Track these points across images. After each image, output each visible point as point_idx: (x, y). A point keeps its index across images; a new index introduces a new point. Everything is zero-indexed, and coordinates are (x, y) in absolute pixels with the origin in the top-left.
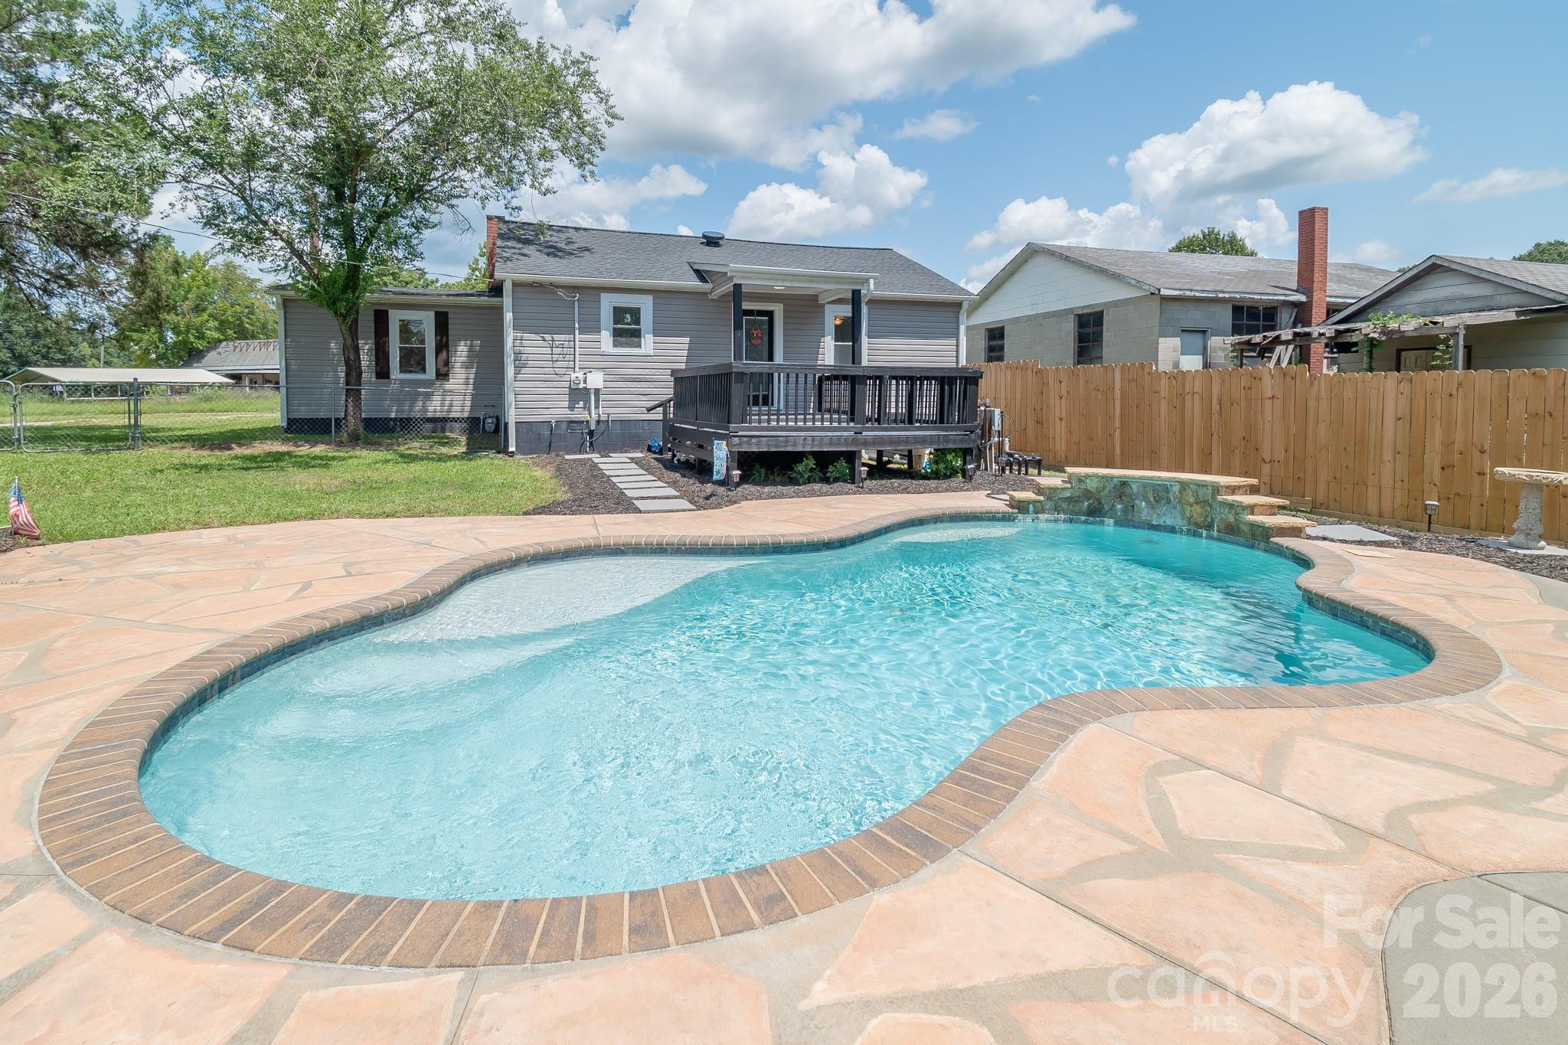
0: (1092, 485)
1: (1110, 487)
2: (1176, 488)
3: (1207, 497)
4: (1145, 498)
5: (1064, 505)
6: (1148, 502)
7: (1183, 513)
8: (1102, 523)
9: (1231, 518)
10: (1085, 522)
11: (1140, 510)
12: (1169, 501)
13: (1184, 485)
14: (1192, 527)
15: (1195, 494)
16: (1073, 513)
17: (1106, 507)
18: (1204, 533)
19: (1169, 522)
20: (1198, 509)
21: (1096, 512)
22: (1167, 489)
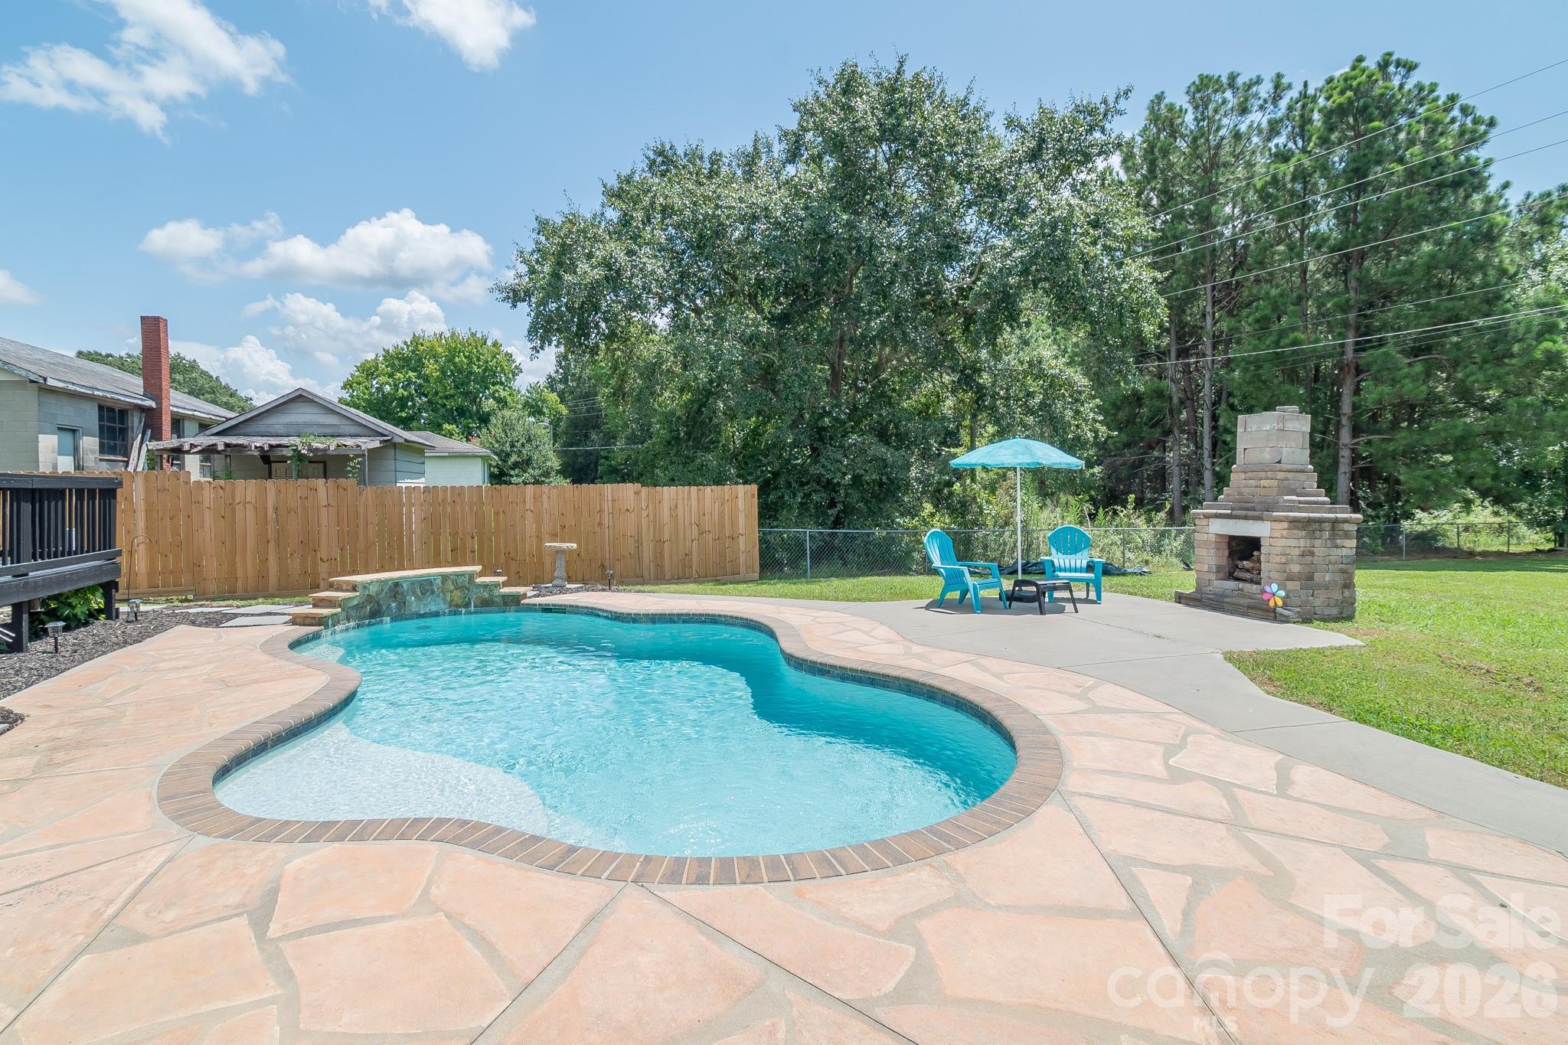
0: (373, 590)
1: (386, 589)
2: (439, 581)
3: (465, 584)
4: (414, 593)
5: (353, 613)
6: (417, 597)
7: (444, 599)
8: (381, 622)
9: (486, 595)
10: (369, 625)
11: (411, 604)
12: (433, 592)
13: (445, 577)
14: (453, 609)
15: (455, 583)
16: (360, 618)
17: (384, 608)
18: (463, 611)
19: (434, 608)
20: (458, 593)
21: (376, 614)
22: (430, 582)
